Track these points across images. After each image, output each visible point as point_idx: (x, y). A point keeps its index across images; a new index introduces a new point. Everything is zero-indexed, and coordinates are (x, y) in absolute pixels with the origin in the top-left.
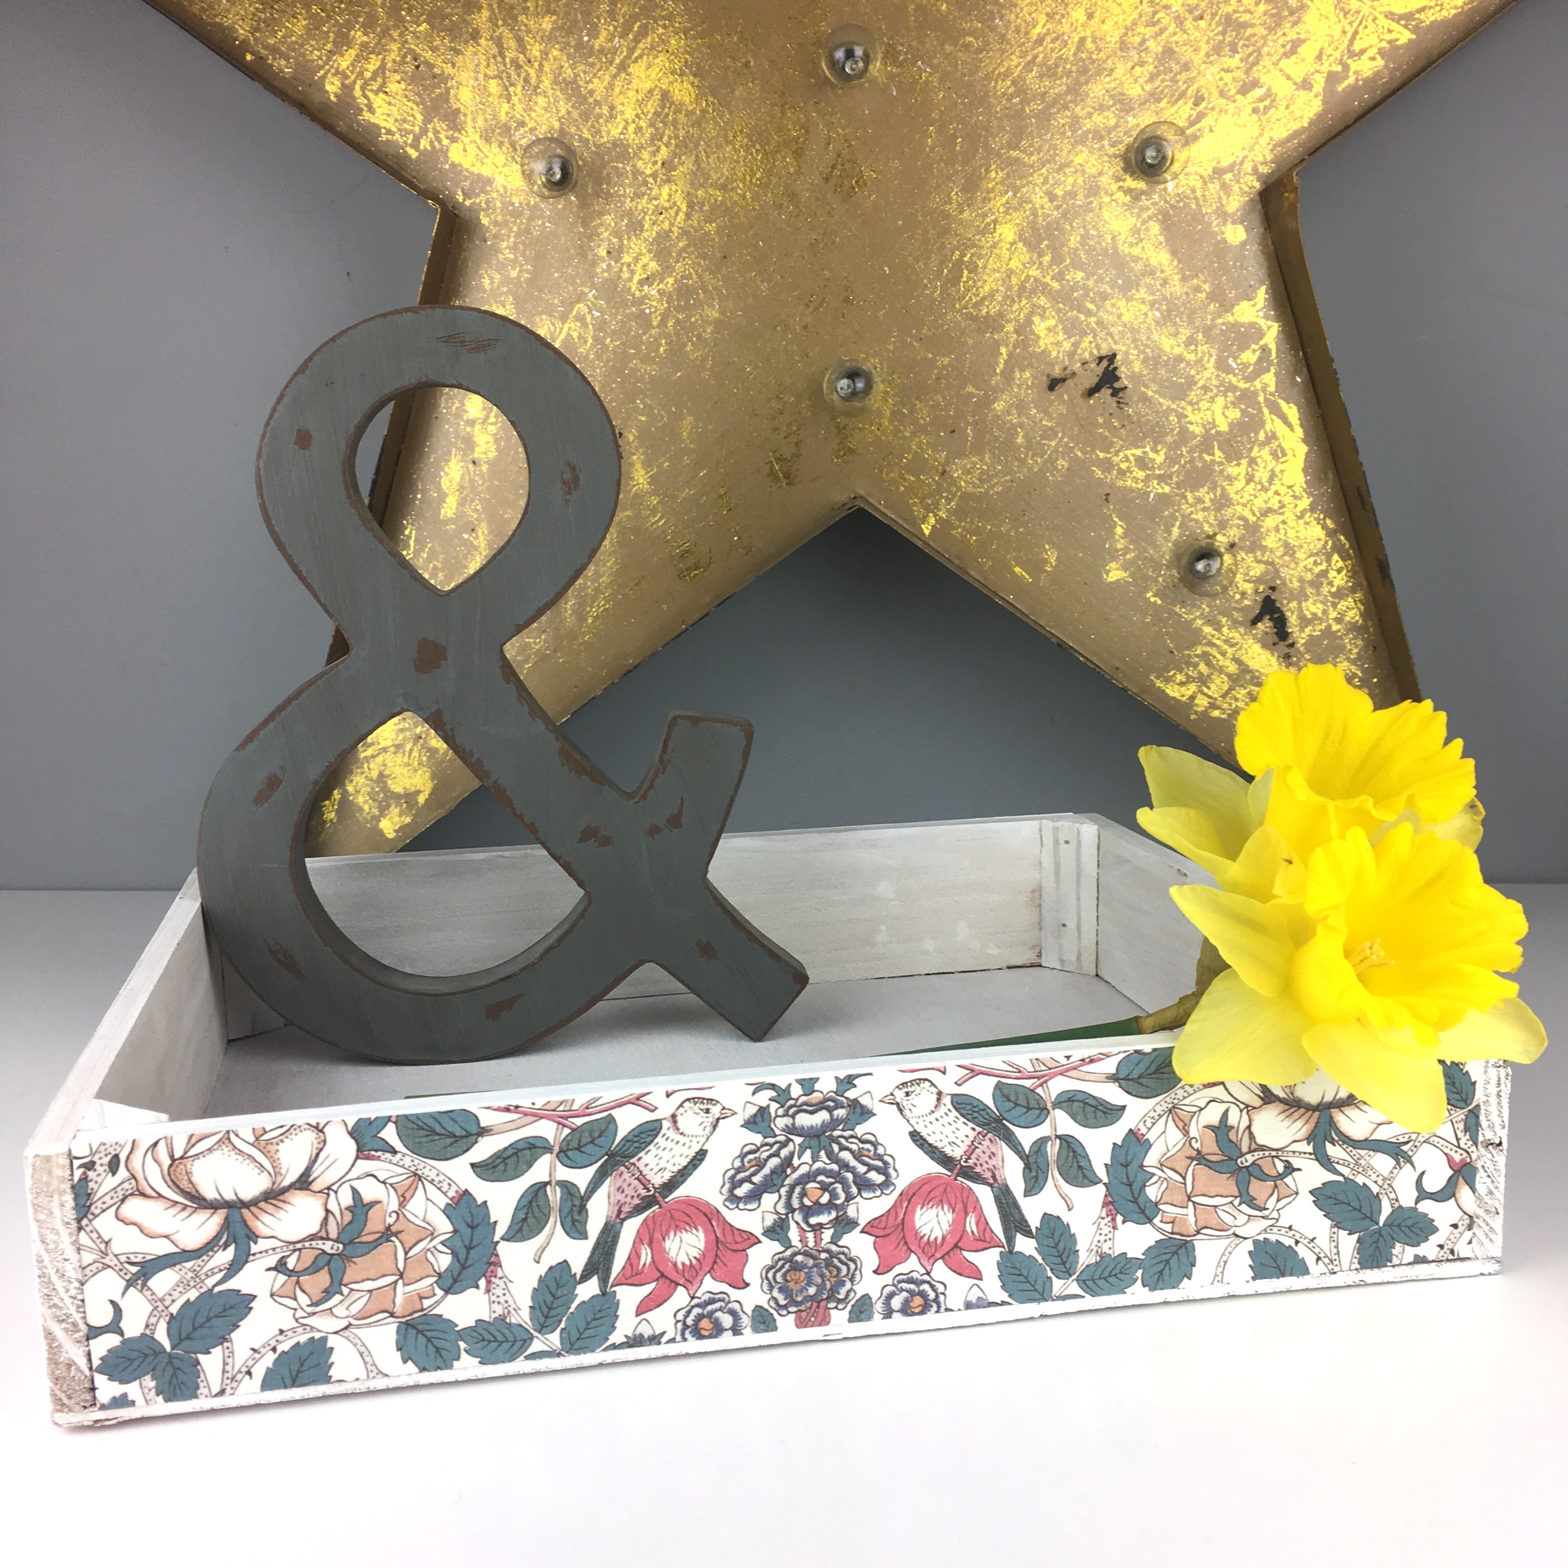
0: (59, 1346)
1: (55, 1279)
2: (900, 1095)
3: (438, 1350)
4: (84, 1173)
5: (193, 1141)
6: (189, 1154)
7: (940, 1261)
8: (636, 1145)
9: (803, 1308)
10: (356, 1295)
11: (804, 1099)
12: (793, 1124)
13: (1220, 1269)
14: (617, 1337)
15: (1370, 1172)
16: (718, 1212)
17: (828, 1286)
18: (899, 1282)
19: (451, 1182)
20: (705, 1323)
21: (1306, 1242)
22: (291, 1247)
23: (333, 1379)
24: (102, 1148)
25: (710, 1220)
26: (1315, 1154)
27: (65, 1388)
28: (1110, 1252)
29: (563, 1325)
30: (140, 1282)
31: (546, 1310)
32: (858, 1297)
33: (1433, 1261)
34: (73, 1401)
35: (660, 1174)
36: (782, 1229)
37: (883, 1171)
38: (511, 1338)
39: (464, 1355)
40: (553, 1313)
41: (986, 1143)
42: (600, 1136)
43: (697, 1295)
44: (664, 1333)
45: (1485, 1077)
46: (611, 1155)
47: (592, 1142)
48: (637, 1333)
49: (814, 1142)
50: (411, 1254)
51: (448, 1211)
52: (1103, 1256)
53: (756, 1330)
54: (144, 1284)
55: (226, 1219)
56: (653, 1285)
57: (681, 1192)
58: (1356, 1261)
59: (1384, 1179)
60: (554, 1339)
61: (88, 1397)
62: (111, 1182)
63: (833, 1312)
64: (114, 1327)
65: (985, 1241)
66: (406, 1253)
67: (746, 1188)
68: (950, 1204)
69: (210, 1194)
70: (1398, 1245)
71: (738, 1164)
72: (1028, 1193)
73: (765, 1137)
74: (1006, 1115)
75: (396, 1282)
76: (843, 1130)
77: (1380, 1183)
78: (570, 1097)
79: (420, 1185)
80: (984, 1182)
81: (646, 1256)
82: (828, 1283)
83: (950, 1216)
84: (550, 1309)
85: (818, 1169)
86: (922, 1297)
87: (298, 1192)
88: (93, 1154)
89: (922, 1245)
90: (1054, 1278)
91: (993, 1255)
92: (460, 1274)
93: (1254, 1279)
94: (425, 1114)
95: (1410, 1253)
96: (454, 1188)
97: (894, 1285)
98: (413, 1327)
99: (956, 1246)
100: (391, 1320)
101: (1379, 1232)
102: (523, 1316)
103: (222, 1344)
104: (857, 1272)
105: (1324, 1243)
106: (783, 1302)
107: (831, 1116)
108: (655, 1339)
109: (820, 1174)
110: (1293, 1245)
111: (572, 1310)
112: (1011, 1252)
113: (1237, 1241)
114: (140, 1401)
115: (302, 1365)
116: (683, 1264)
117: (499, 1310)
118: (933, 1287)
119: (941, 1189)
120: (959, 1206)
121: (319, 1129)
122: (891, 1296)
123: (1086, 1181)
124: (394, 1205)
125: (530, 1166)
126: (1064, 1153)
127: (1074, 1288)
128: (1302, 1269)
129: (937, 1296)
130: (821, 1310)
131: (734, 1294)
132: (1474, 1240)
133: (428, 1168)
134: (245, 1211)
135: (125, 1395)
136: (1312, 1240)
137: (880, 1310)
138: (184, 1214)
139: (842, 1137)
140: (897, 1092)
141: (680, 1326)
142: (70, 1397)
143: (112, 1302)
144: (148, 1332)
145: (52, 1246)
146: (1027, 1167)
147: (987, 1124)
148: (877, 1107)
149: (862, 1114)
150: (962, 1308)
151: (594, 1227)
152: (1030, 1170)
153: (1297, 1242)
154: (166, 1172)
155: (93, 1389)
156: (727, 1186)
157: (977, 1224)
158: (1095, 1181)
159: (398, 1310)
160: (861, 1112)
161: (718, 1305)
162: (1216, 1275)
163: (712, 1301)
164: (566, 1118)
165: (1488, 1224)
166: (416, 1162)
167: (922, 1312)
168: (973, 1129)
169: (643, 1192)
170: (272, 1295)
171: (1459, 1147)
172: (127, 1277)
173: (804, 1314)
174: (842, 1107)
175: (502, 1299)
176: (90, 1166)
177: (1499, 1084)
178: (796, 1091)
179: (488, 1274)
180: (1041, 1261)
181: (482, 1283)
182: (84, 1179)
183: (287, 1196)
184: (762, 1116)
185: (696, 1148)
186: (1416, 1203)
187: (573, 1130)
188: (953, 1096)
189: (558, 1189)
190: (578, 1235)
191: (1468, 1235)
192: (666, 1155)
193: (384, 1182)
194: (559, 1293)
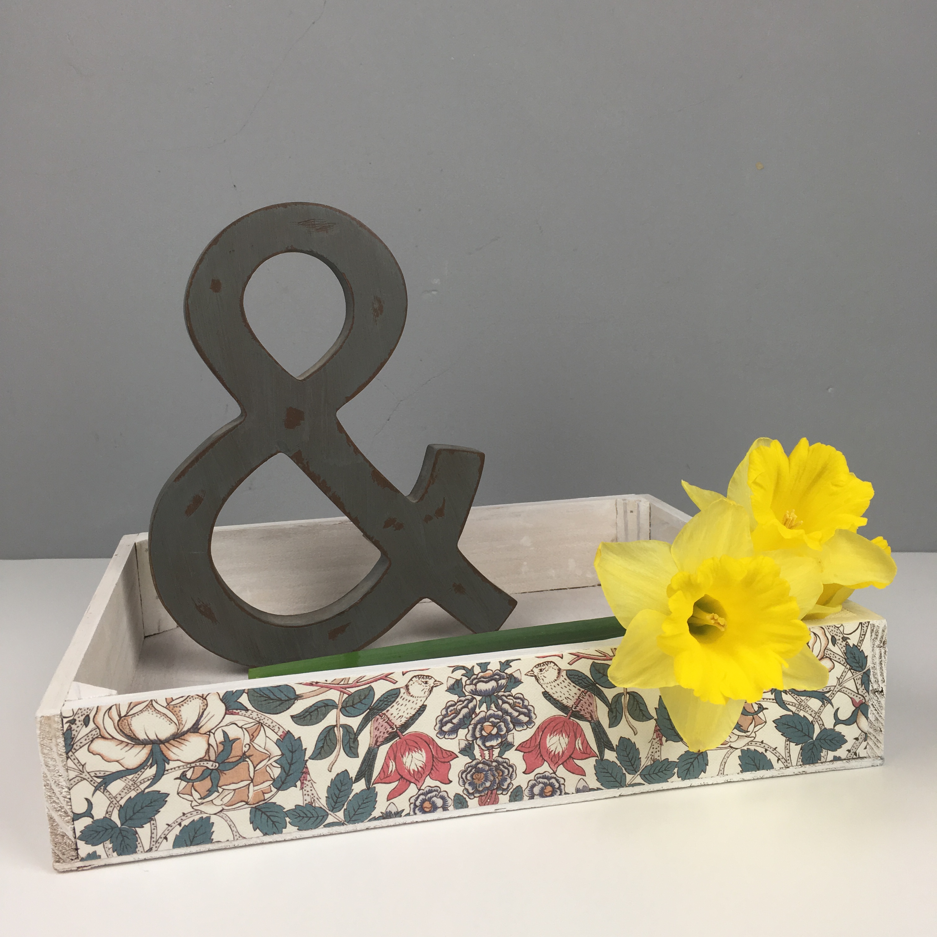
0: (57, 825)
1: (54, 787)
2: (536, 671)
3: (273, 822)
4: (70, 726)
5: (131, 706)
6: (130, 714)
7: (562, 766)
8: (385, 703)
9: (483, 794)
10: (226, 792)
11: (482, 674)
12: (476, 689)
13: (723, 766)
14: (376, 813)
15: (807, 709)
16: (433, 740)
17: (497, 782)
18: (538, 778)
19: (280, 727)
20: (427, 804)
21: (771, 750)
22: (189, 766)
23: (214, 841)
24: (80, 711)
25: (428, 745)
26: (775, 699)
27: (60, 849)
28: (659, 758)
29: (345, 807)
30: (102, 787)
31: (335, 798)
32: (514, 787)
33: (844, 759)
34: (65, 856)
35: (399, 719)
36: (470, 749)
37: (528, 715)
38: (315, 815)
39: (288, 825)
40: (339, 800)
41: (587, 697)
42: (365, 698)
43: (421, 788)
44: (403, 810)
45: (872, 653)
46: (371, 709)
47: (360, 702)
48: (388, 810)
49: (488, 699)
50: (257, 768)
51: (278, 743)
52: (655, 761)
53: (456, 807)
54: (105, 789)
55: (151, 750)
56: (397, 783)
57: (412, 729)
58: (800, 760)
59: (816, 713)
60: (340, 815)
61: (74, 853)
62: (85, 731)
63: (500, 797)
64: (88, 813)
65: (587, 753)
66: (255, 768)
67: (449, 726)
68: (566, 734)
69: (142, 736)
70: (824, 750)
71: (444, 712)
72: (610, 726)
73: (460, 697)
74: (597, 681)
75: (249, 784)
76: (504, 692)
77: (813, 715)
78: (347, 677)
79: (262, 729)
80: (586, 720)
81: (392, 766)
82: (497, 779)
83: (567, 740)
84: (338, 798)
85: (490, 714)
86: (551, 786)
87: (192, 734)
88: (74, 714)
89: (551, 757)
90: (626, 773)
91: (592, 761)
92: (285, 779)
93: (742, 772)
94: (264, 688)
95: (831, 755)
96: (281, 730)
97: (535, 780)
98: (259, 810)
99: (570, 756)
100: (247, 806)
101: (813, 743)
102: (322, 802)
103: (150, 822)
104: (514, 773)
105: (781, 750)
106: (471, 791)
107: (497, 684)
108: (398, 814)
109: (491, 717)
110: (764, 752)
111: (350, 798)
112: (602, 759)
113: (732, 750)
114: (103, 855)
115: (196, 833)
116: (414, 771)
117: (308, 799)
118: (557, 781)
119: (561, 725)
120: (572, 734)
121: (203, 698)
122: (533, 786)
123: (644, 718)
124: (247, 740)
125: (325, 716)
126: (632, 702)
127: (639, 780)
128: (769, 766)
129: (560, 786)
130: (493, 795)
131: (443, 787)
132: (868, 747)
133: (266, 718)
134: (162, 746)
135: (95, 852)
136: (775, 749)
137: (527, 794)
138: (127, 748)
139: (504, 695)
140: (535, 669)
141: (412, 806)
142: (64, 854)
143: (87, 799)
144: (107, 816)
145: (52, 768)
146: (611, 711)
147: (587, 687)
148: (524, 678)
149: (515, 682)
150: (574, 792)
151: (362, 750)
152: (612, 712)
153: (766, 750)
154: (116, 724)
155: (77, 849)
156: (438, 725)
157: (582, 744)
158: (650, 718)
159: (251, 800)
160: (515, 681)
161: (434, 793)
162: (720, 770)
163: (430, 792)
164: (345, 688)
165: (875, 738)
166: (260, 715)
167: (552, 795)
168: (579, 690)
169: (390, 730)
170: (178, 794)
171: (858, 693)
172: (95, 785)
173: (484, 797)
174: (504, 679)
175: (310, 793)
176: (73, 722)
177: (881, 657)
178: (477, 670)
179: (302, 779)
180: (619, 764)
181: (298, 784)
182: (70, 729)
183: (186, 737)
184: (458, 685)
185: (420, 704)
186: (834, 726)
187: (349, 695)
188: (567, 671)
189: (341, 729)
190: (353, 755)
191: (864, 744)
192: (403, 708)
193: (241, 728)
194: (343, 788)
